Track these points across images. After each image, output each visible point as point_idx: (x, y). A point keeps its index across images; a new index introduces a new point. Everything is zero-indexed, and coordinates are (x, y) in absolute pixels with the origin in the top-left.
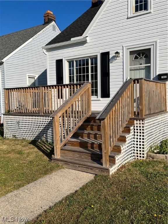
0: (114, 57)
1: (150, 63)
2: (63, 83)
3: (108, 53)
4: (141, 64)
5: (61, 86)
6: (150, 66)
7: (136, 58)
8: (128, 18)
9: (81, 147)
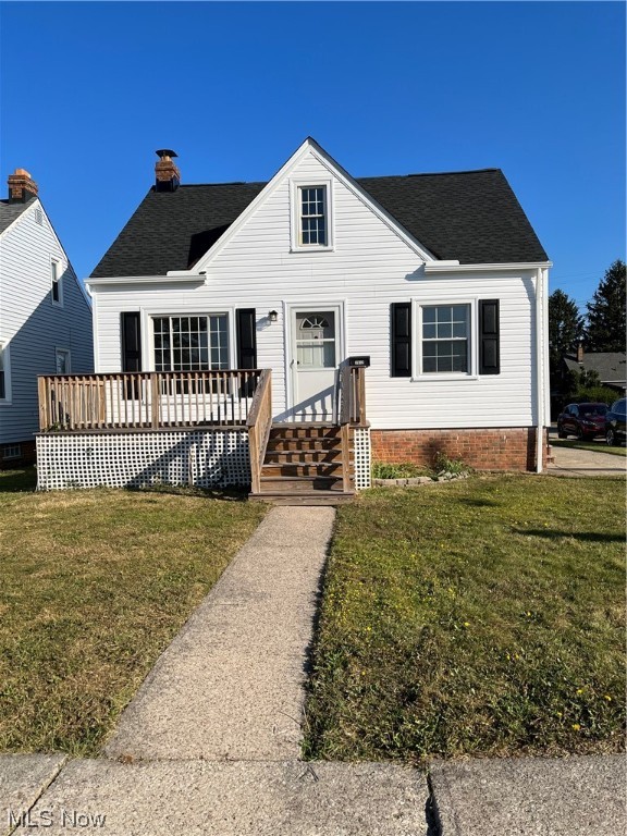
0: (264, 320)
1: (334, 337)
2: (140, 369)
3: (252, 311)
4: (316, 338)
5: (136, 376)
6: (334, 343)
7: (306, 325)
8: (291, 252)
9: (283, 475)
